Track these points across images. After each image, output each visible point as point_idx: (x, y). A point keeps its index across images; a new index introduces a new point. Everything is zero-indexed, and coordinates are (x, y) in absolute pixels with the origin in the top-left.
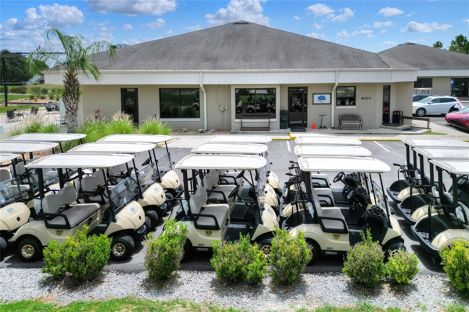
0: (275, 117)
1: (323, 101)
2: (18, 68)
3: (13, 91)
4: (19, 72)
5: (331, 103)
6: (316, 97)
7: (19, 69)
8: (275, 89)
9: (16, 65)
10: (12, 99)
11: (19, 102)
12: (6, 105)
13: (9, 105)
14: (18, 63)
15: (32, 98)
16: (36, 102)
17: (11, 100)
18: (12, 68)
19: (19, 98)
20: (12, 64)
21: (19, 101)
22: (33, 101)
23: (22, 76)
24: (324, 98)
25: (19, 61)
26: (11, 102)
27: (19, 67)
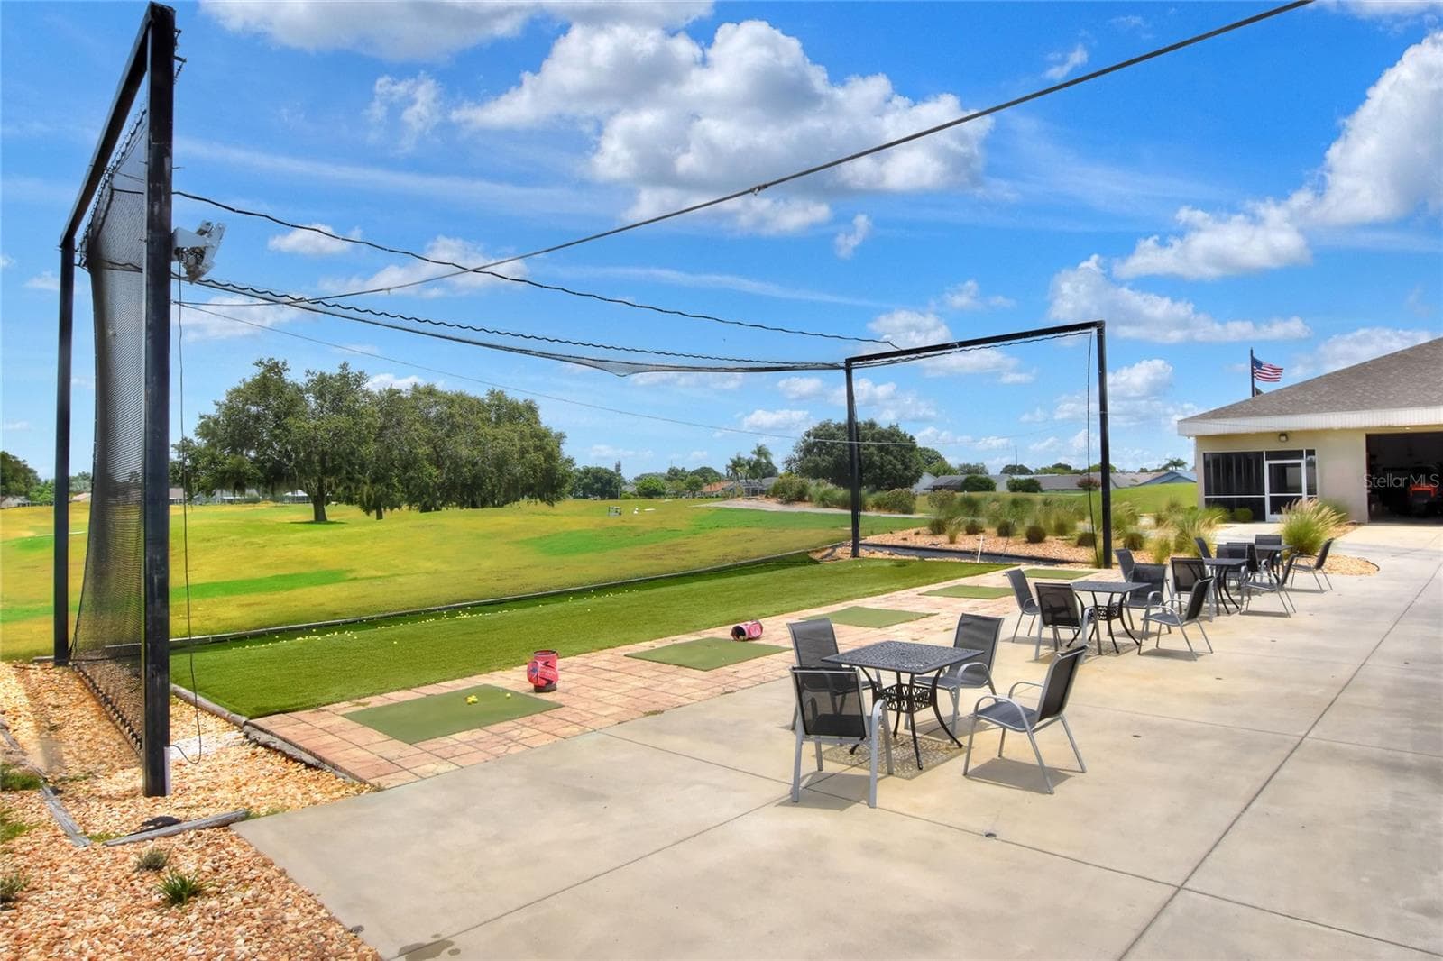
2: (892, 458)
3: (879, 506)
4: (894, 466)
7: (895, 461)
10: (875, 531)
11: (895, 543)
12: (855, 554)
13: (863, 552)
14: (893, 448)
15: (938, 528)
16: (953, 547)
17: (872, 534)
18: (882, 458)
19: (896, 528)
21: (895, 539)
22: (942, 541)
23: (900, 476)
26: (871, 539)
27: (895, 457)
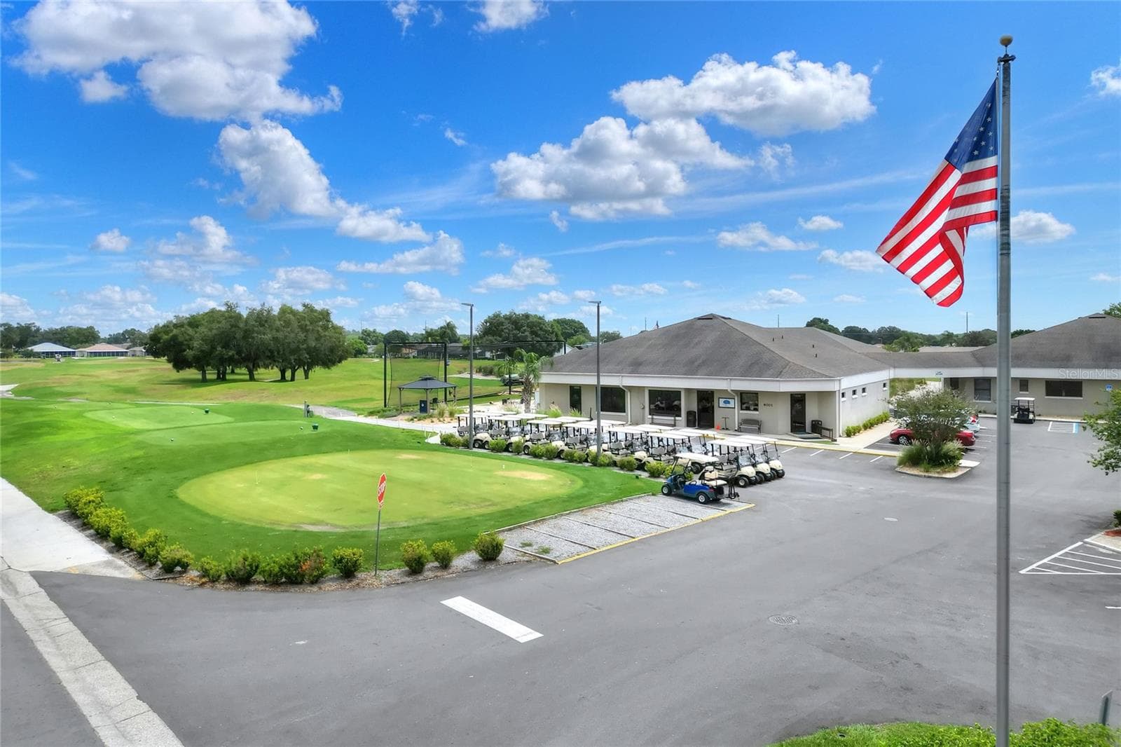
0: (680, 416)
1: (728, 405)
5: (734, 408)
6: (722, 401)
8: (680, 392)
9: (537, 335)
14: (539, 332)
20: (533, 333)
24: (729, 403)
25: (541, 329)
